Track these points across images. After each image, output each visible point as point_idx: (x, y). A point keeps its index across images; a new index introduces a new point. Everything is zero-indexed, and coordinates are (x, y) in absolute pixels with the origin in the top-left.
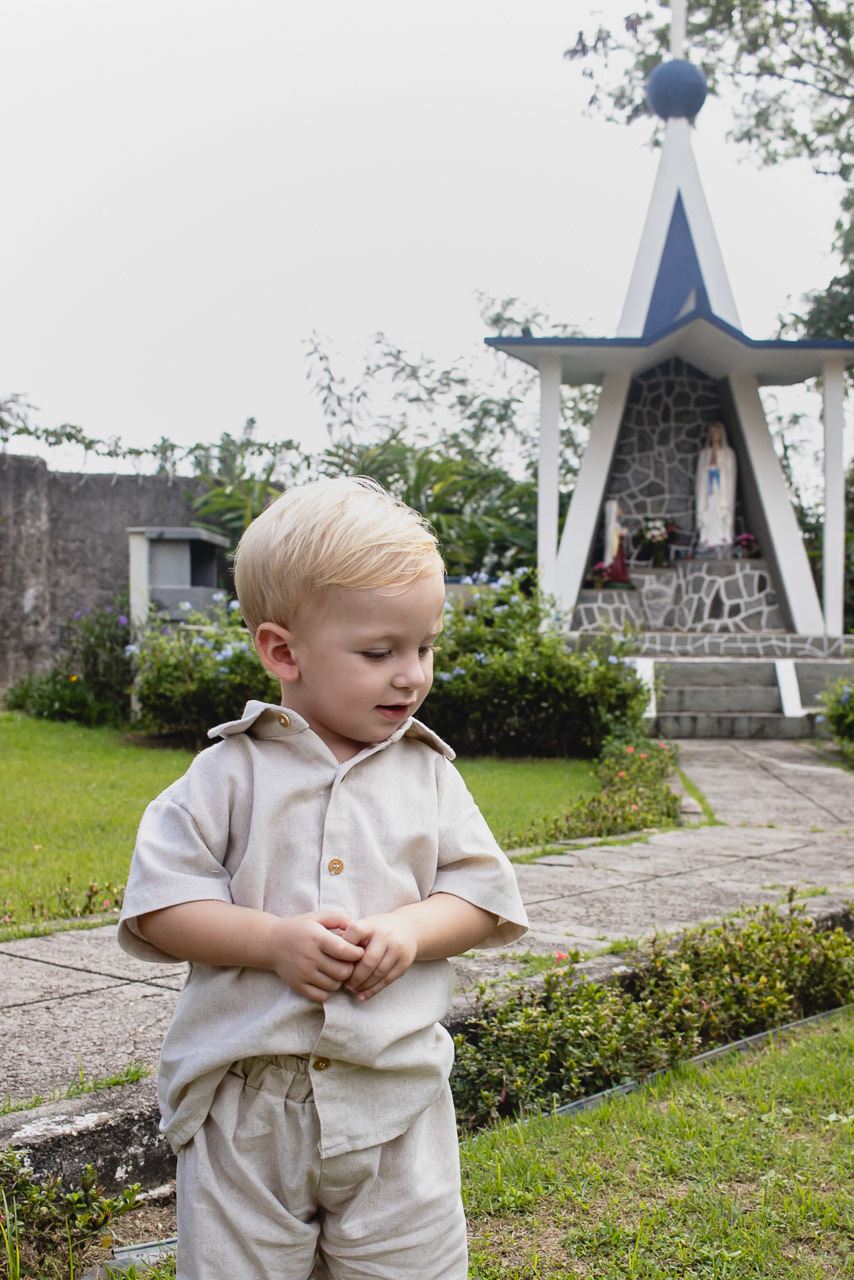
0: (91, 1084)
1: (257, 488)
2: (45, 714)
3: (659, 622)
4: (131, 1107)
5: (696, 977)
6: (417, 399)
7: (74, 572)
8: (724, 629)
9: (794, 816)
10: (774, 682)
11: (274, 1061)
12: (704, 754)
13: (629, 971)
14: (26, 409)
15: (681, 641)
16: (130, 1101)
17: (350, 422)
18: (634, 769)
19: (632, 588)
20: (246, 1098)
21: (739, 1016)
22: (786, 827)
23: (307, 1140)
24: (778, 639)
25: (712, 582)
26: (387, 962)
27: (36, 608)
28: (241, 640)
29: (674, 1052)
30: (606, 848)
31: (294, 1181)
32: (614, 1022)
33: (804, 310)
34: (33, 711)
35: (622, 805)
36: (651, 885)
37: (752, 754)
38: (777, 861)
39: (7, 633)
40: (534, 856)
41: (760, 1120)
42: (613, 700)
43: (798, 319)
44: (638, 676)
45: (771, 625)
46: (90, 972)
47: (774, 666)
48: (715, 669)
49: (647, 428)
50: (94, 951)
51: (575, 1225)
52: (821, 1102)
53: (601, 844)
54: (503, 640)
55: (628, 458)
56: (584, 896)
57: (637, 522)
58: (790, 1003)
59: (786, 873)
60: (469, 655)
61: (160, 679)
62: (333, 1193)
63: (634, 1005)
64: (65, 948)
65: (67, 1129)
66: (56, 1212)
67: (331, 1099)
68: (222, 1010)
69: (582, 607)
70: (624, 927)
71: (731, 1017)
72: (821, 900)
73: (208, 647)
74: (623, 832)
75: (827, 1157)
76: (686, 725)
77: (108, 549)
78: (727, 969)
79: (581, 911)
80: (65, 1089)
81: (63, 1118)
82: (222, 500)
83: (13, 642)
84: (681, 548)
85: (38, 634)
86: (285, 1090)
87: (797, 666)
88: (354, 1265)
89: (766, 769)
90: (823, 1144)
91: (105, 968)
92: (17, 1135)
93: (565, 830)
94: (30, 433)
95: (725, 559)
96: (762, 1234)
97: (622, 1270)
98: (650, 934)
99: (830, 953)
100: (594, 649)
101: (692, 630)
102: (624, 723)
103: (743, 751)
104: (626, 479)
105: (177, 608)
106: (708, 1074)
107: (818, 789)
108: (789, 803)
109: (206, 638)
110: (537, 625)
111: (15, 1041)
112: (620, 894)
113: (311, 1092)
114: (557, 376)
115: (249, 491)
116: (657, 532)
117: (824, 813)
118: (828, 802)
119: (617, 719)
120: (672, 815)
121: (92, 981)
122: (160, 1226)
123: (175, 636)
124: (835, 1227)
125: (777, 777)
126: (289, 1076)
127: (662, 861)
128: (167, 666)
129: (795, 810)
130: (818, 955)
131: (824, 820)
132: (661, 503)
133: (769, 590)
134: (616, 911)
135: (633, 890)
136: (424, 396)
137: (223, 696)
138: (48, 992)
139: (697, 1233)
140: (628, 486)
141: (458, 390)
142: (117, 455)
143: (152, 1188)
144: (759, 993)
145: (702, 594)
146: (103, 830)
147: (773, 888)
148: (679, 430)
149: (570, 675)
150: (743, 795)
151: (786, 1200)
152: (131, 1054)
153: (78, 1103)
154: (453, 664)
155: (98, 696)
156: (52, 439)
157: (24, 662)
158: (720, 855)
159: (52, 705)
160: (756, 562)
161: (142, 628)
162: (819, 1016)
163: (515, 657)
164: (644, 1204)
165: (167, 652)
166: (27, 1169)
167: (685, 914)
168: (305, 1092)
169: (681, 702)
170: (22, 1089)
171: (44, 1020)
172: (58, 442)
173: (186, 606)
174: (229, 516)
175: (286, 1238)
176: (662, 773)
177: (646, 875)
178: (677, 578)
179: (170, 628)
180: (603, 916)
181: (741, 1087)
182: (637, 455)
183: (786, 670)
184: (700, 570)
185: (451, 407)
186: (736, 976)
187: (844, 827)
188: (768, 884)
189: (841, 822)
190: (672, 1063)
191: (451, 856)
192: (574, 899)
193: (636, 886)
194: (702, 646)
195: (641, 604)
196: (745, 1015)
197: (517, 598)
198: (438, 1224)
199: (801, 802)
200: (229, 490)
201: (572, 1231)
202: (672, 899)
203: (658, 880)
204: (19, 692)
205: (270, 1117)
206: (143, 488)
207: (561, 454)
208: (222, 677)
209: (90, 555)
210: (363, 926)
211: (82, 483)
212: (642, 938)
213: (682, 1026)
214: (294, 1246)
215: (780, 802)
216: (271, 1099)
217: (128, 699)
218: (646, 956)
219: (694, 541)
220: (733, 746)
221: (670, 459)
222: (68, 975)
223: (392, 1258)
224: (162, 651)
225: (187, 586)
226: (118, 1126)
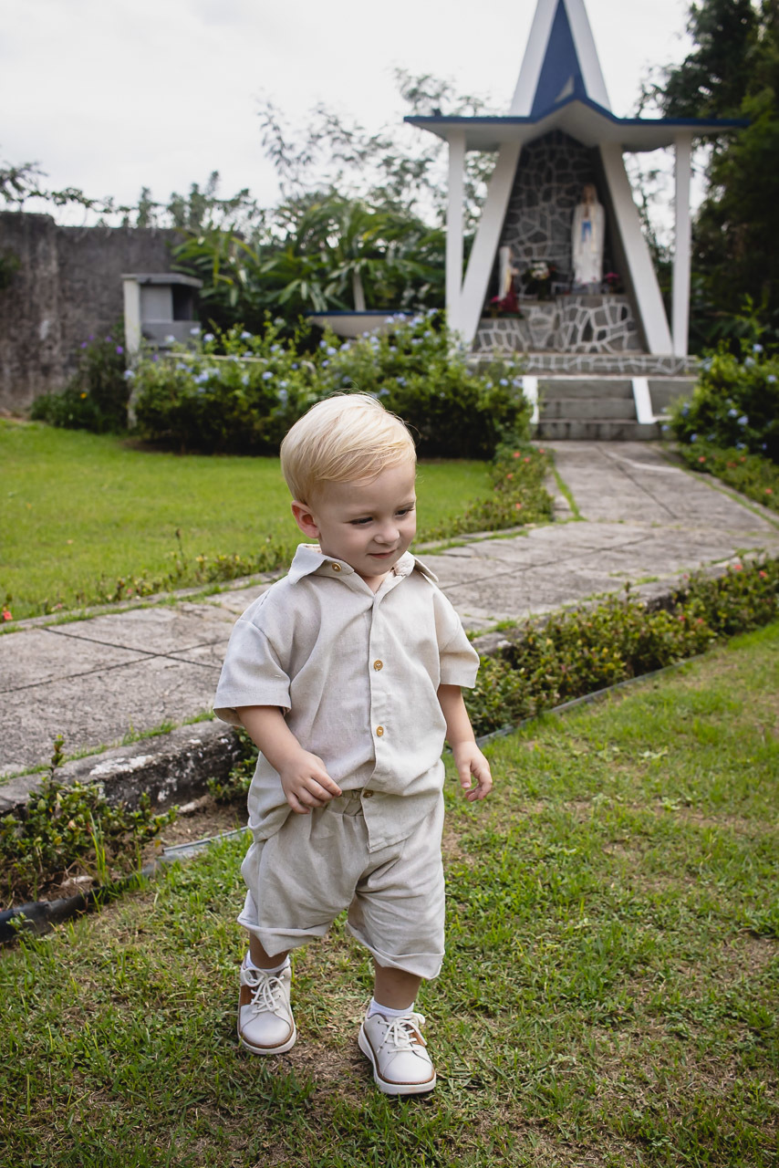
0: (138, 735)
1: (223, 237)
2: (62, 423)
3: (542, 344)
4: (167, 752)
5: (558, 648)
6: (351, 159)
7: (78, 306)
8: (594, 350)
9: (639, 512)
10: (630, 395)
12: (577, 455)
13: (510, 644)
14: (37, 175)
15: (559, 361)
16: (166, 748)
18: (520, 470)
19: (520, 316)
21: (587, 677)
22: (633, 522)
23: (361, 841)
24: (636, 359)
25: (584, 313)
27: (50, 336)
28: (215, 366)
29: (540, 705)
30: (496, 541)
32: (498, 684)
33: (662, 83)
34: (52, 421)
35: (509, 505)
36: (529, 573)
37: (613, 455)
38: (623, 552)
39: (27, 356)
40: (443, 548)
41: (596, 756)
42: (504, 414)
43: (658, 89)
44: (525, 393)
45: (630, 347)
46: (125, 648)
47: (631, 383)
48: (585, 385)
49: (534, 188)
50: (126, 631)
51: (467, 831)
52: (640, 742)
53: (493, 538)
54: (419, 367)
55: (518, 212)
56: (479, 583)
57: (525, 264)
58: (625, 668)
59: (629, 562)
60: (392, 379)
61: (152, 397)
63: (512, 671)
64: (105, 629)
65: (125, 768)
66: (124, 825)
67: (374, 815)
69: (481, 332)
70: (507, 609)
71: (581, 678)
72: (653, 586)
73: (189, 371)
74: (509, 527)
75: (640, 784)
76: (562, 430)
77: (105, 288)
78: (579, 642)
79: (476, 595)
80: (121, 739)
81: (122, 760)
82: (196, 248)
83: (32, 363)
84: (560, 285)
85: (52, 357)
86: (343, 809)
87: (650, 384)
89: (621, 469)
90: (638, 774)
91: (135, 644)
92: (92, 772)
93: (465, 526)
94: (40, 195)
95: (594, 294)
96: (590, 838)
97: (498, 862)
98: (526, 615)
99: (655, 631)
100: (490, 373)
101: (568, 351)
102: (512, 432)
103: (605, 451)
104: (516, 230)
105: (163, 340)
106: (564, 721)
107: (661, 488)
108: (636, 500)
109: (187, 364)
110: (445, 353)
111: (81, 703)
112: (506, 580)
113: (361, 810)
114: (462, 147)
115: (216, 241)
116: (541, 271)
117: (662, 510)
118: (665, 500)
119: (507, 429)
120: (547, 512)
121: (127, 655)
122: (189, 831)
123: (163, 362)
124: (640, 833)
125: (630, 477)
126: (346, 801)
127: (539, 551)
128: (157, 387)
129: (640, 507)
130: (646, 632)
131: (662, 516)
132: (544, 248)
133: (629, 318)
134: (502, 595)
135: (515, 578)
136: (357, 157)
137: (201, 411)
138: (98, 666)
139: (548, 836)
140: (518, 235)
141: (383, 154)
142: (110, 212)
143: (182, 805)
144: (602, 660)
145: (577, 322)
146: (117, 525)
147: (619, 575)
148: (559, 190)
149: (471, 395)
150: (603, 492)
151: (609, 813)
152: (162, 712)
153: (131, 749)
154: (380, 386)
155: (104, 409)
156: (59, 200)
157: (42, 379)
158: (581, 547)
159: (67, 417)
160: (620, 297)
161: (135, 355)
162: (646, 676)
163: (428, 381)
164: (514, 817)
165: (157, 376)
166: (101, 796)
167: (552, 598)
168: (357, 810)
169: (558, 411)
170: (91, 739)
171: (98, 687)
172: (64, 203)
173: (170, 339)
174: (201, 260)
176: (541, 475)
177: (525, 564)
178: (557, 309)
179: (158, 357)
180: (492, 600)
181: (586, 731)
182: (526, 209)
183: (641, 386)
184: (575, 302)
185: (379, 166)
186: (586, 650)
187: (676, 523)
188: (615, 572)
189: (675, 517)
190: (538, 713)
192: (471, 585)
193: (518, 574)
194: (576, 365)
195: (528, 330)
196: (592, 677)
197: (429, 333)
199: (647, 500)
200: (201, 240)
201: (466, 836)
202: (544, 586)
203: (534, 569)
204: (39, 405)
205: (333, 826)
207: (465, 205)
208: (200, 396)
209: (91, 292)
211: (83, 235)
212: (519, 617)
213: (546, 686)
215: (629, 500)
217: (126, 412)
218: (521, 632)
219: (570, 279)
220: (598, 448)
221: (552, 213)
222: (110, 651)
224: (153, 375)
225: (170, 321)
226: (159, 765)
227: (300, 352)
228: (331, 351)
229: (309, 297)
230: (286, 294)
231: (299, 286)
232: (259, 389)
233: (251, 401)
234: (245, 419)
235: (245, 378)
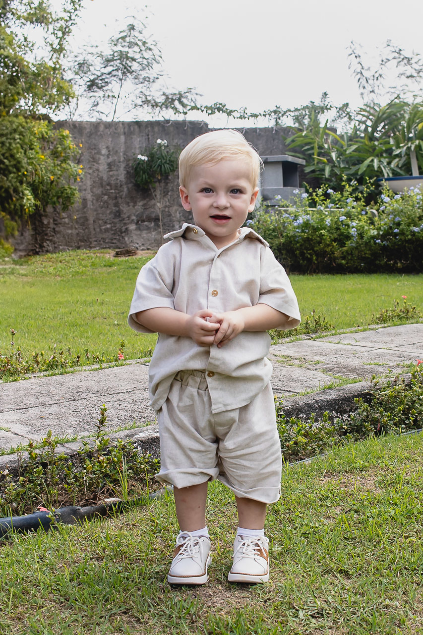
1: (320, 131)
6: (411, 76)
11: (193, 372)
14: (195, 96)
17: (373, 91)
20: (182, 389)
23: (207, 406)
26: (229, 331)
28: (308, 214)
31: (203, 423)
62: (221, 430)
67: (216, 389)
68: (171, 353)
73: (291, 219)
82: (302, 139)
86: (198, 386)
88: (231, 461)
94: (198, 109)
105: (274, 199)
109: (289, 214)
113: (207, 387)
115: (316, 134)
123: (273, 214)
126: (198, 380)
128: (269, 230)
136: (415, 74)
137: (298, 245)
142: (245, 118)
156: (210, 111)
165: (269, 223)
168: (205, 387)
170: (144, 420)
172: (213, 113)
173: (279, 197)
174: (306, 148)
175: (202, 448)
179: (270, 209)
191: (265, 289)
198: (266, 443)
200: (305, 133)
205: (191, 397)
206: (260, 134)
208: (298, 234)
210: (220, 316)
214: (206, 452)
216: (192, 390)
223: (247, 457)
224: (266, 222)
225: (282, 187)
227: (367, 203)
228: (387, 199)
229: (379, 167)
230: (363, 167)
231: (372, 161)
232: (338, 229)
233: (332, 237)
234: (328, 249)
235: (328, 221)
